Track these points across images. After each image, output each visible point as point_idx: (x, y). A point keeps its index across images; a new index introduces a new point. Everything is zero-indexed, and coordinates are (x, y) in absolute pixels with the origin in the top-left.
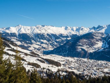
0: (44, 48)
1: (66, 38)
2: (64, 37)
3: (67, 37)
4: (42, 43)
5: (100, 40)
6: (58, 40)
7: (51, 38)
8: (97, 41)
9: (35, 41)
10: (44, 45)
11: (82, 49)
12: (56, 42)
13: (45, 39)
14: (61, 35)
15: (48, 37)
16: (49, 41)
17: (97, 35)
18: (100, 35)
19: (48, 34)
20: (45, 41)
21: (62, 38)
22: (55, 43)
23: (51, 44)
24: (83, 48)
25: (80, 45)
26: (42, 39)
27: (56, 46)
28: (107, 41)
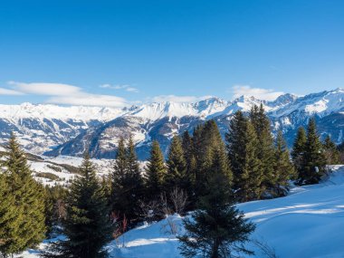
0: (40, 145)
1: (79, 127)
2: (76, 124)
3: (81, 124)
4: (35, 135)
6: (64, 130)
7: (52, 126)
9: (20, 132)
10: (39, 140)
11: (111, 145)
12: (62, 133)
13: (40, 129)
14: (71, 121)
15: (45, 124)
16: (47, 131)
19: (45, 120)
20: (40, 132)
21: (73, 127)
22: (60, 136)
23: (52, 137)
24: (112, 142)
25: (106, 138)
26: (35, 128)
27: (61, 140)
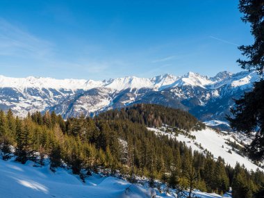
0: (37, 107)
1: (68, 94)
2: (66, 92)
3: (70, 92)
4: (35, 100)
5: (106, 97)
6: (57, 97)
7: (49, 94)
8: (102, 98)
9: (24, 98)
10: (36, 104)
11: (82, 108)
12: (55, 98)
13: (39, 95)
14: (62, 90)
15: (43, 92)
16: (44, 97)
17: (104, 90)
18: (107, 91)
19: (44, 89)
20: (39, 98)
21: (63, 94)
22: (54, 101)
23: (47, 102)
24: (82, 106)
25: (79, 104)
26: (35, 95)
27: (54, 103)
28: (113, 98)
